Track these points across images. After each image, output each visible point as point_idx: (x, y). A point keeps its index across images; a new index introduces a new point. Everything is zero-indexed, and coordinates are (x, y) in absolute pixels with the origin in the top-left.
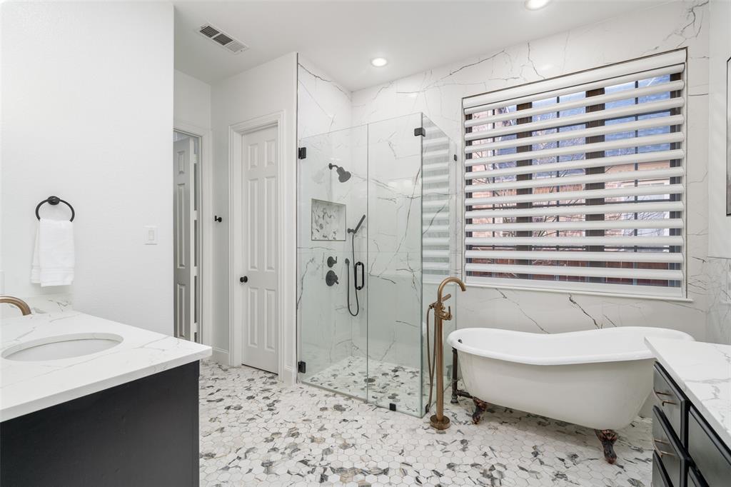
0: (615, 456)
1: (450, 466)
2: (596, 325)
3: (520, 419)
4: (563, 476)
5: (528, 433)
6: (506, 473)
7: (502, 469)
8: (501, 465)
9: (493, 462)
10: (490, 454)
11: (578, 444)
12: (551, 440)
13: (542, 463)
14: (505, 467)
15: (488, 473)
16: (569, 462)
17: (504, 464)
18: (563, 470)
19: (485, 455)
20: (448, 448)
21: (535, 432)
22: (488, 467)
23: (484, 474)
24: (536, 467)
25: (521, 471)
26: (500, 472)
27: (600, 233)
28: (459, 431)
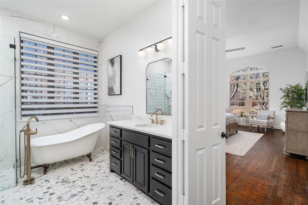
0: (92, 159)
1: (48, 188)
2: (78, 127)
3: (60, 165)
4: (83, 170)
5: (65, 167)
6: (68, 178)
7: (67, 178)
8: (65, 177)
9: (62, 178)
10: (59, 177)
11: (81, 162)
12: (74, 165)
13: (76, 170)
14: (67, 177)
15: (63, 181)
16: (82, 167)
17: (66, 177)
18: (82, 169)
19: (58, 179)
20: (42, 185)
21: (67, 166)
22: (62, 180)
23: (62, 182)
24: (75, 172)
25: (72, 175)
26: (67, 179)
27: (77, 98)
28: (40, 179)
